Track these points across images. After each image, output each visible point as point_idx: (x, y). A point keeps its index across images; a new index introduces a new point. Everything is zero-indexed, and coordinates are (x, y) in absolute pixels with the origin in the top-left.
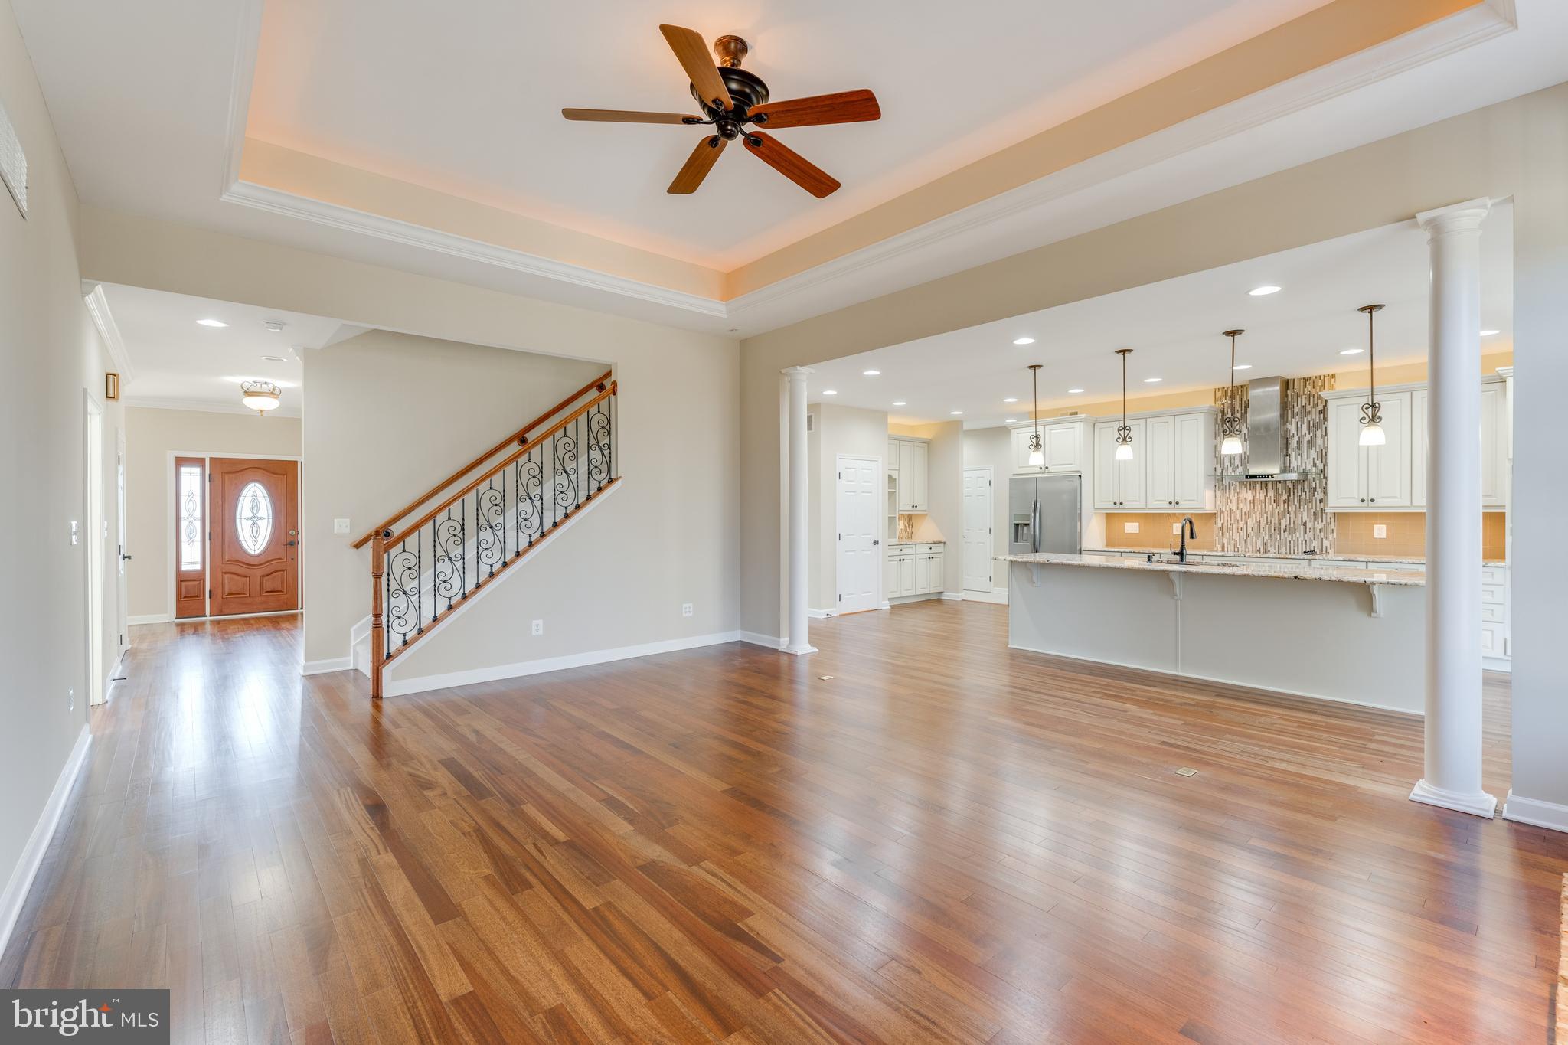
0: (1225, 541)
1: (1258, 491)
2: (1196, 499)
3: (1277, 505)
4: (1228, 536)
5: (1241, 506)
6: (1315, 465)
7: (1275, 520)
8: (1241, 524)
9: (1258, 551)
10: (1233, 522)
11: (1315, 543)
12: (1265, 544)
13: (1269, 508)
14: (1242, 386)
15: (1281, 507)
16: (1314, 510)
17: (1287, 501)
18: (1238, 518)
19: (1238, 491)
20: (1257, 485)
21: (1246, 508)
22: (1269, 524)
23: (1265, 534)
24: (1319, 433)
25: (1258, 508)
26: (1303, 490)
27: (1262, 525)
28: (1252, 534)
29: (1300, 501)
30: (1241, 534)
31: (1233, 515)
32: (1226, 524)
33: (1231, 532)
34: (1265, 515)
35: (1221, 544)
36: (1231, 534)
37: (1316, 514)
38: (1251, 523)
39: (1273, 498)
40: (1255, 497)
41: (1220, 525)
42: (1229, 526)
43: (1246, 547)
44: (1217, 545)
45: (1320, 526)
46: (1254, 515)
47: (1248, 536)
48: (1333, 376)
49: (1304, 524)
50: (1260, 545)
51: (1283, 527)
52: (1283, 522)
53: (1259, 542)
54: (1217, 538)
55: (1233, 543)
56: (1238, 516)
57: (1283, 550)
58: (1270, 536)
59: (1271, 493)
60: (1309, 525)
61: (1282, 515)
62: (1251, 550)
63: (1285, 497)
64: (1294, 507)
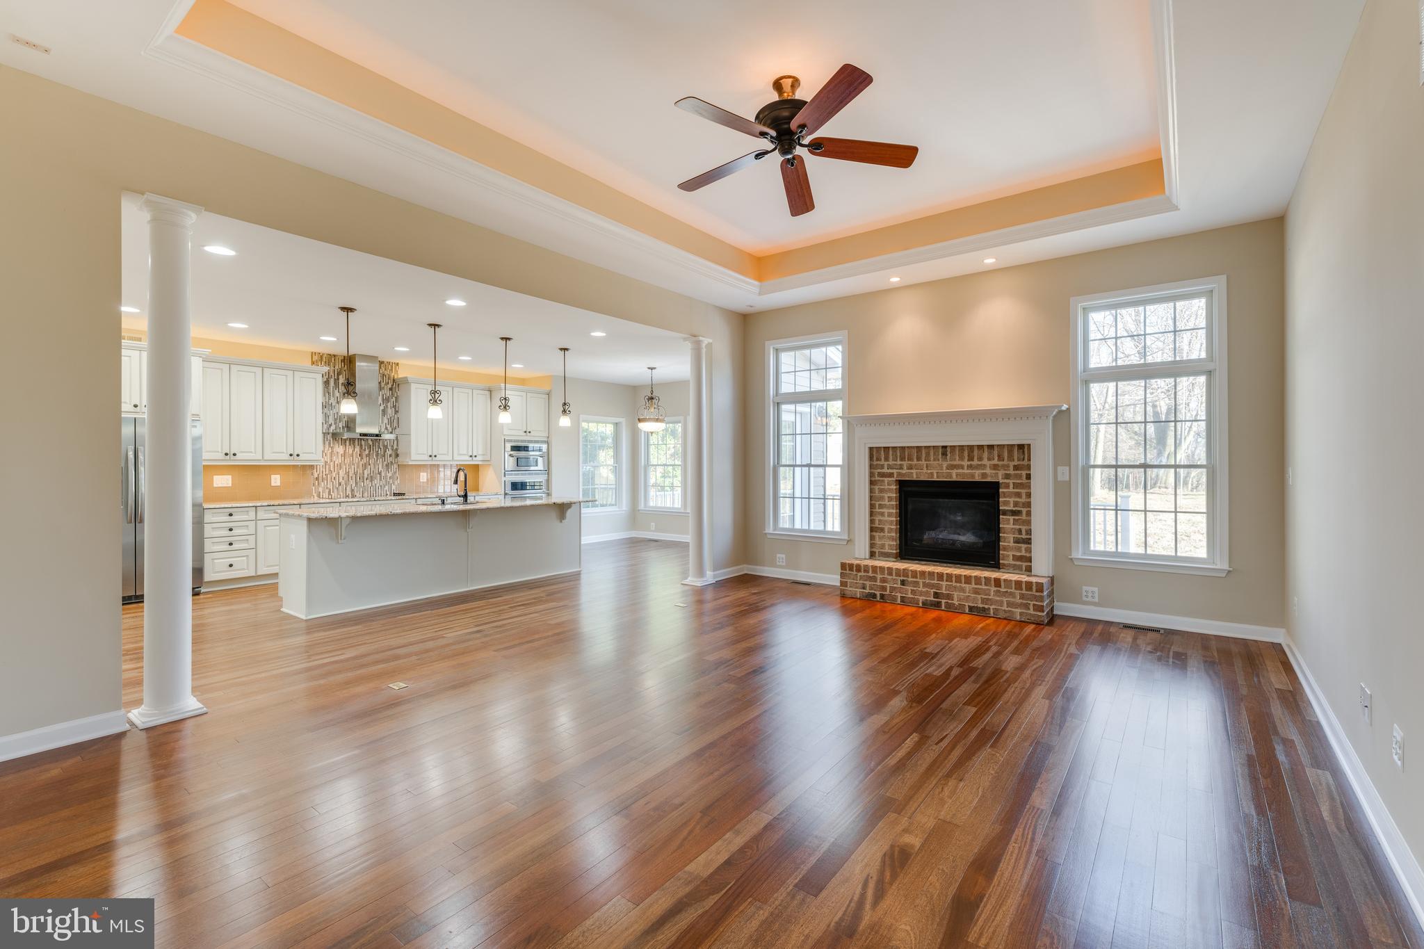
0: (321, 490)
1: (347, 447)
2: (314, 451)
3: (362, 458)
4: (323, 486)
5: (334, 458)
6: (386, 428)
7: (360, 471)
8: (334, 474)
9: (347, 496)
10: (327, 472)
11: (387, 488)
12: (353, 490)
13: (356, 460)
14: (335, 356)
15: (365, 460)
16: (386, 463)
17: (368, 455)
18: (332, 469)
19: (331, 445)
21: (338, 460)
22: (356, 474)
23: (352, 482)
24: (389, 404)
25: (347, 461)
26: (379, 447)
27: (350, 476)
28: (343, 483)
29: (377, 455)
30: (334, 483)
31: (327, 467)
34: (353, 467)
35: (317, 492)
36: (326, 484)
37: (387, 465)
38: (342, 473)
39: (358, 452)
40: (345, 451)
41: (316, 476)
42: (324, 476)
43: (338, 494)
44: (314, 494)
45: (390, 475)
46: (344, 467)
47: (340, 484)
48: (398, 364)
49: (380, 473)
50: (349, 492)
51: (366, 476)
52: (365, 472)
53: (348, 488)
54: (314, 487)
55: (327, 490)
56: (331, 467)
57: (366, 494)
58: (356, 483)
59: (357, 449)
60: (383, 474)
61: (365, 466)
62: (342, 496)
63: (367, 452)
64: (373, 459)
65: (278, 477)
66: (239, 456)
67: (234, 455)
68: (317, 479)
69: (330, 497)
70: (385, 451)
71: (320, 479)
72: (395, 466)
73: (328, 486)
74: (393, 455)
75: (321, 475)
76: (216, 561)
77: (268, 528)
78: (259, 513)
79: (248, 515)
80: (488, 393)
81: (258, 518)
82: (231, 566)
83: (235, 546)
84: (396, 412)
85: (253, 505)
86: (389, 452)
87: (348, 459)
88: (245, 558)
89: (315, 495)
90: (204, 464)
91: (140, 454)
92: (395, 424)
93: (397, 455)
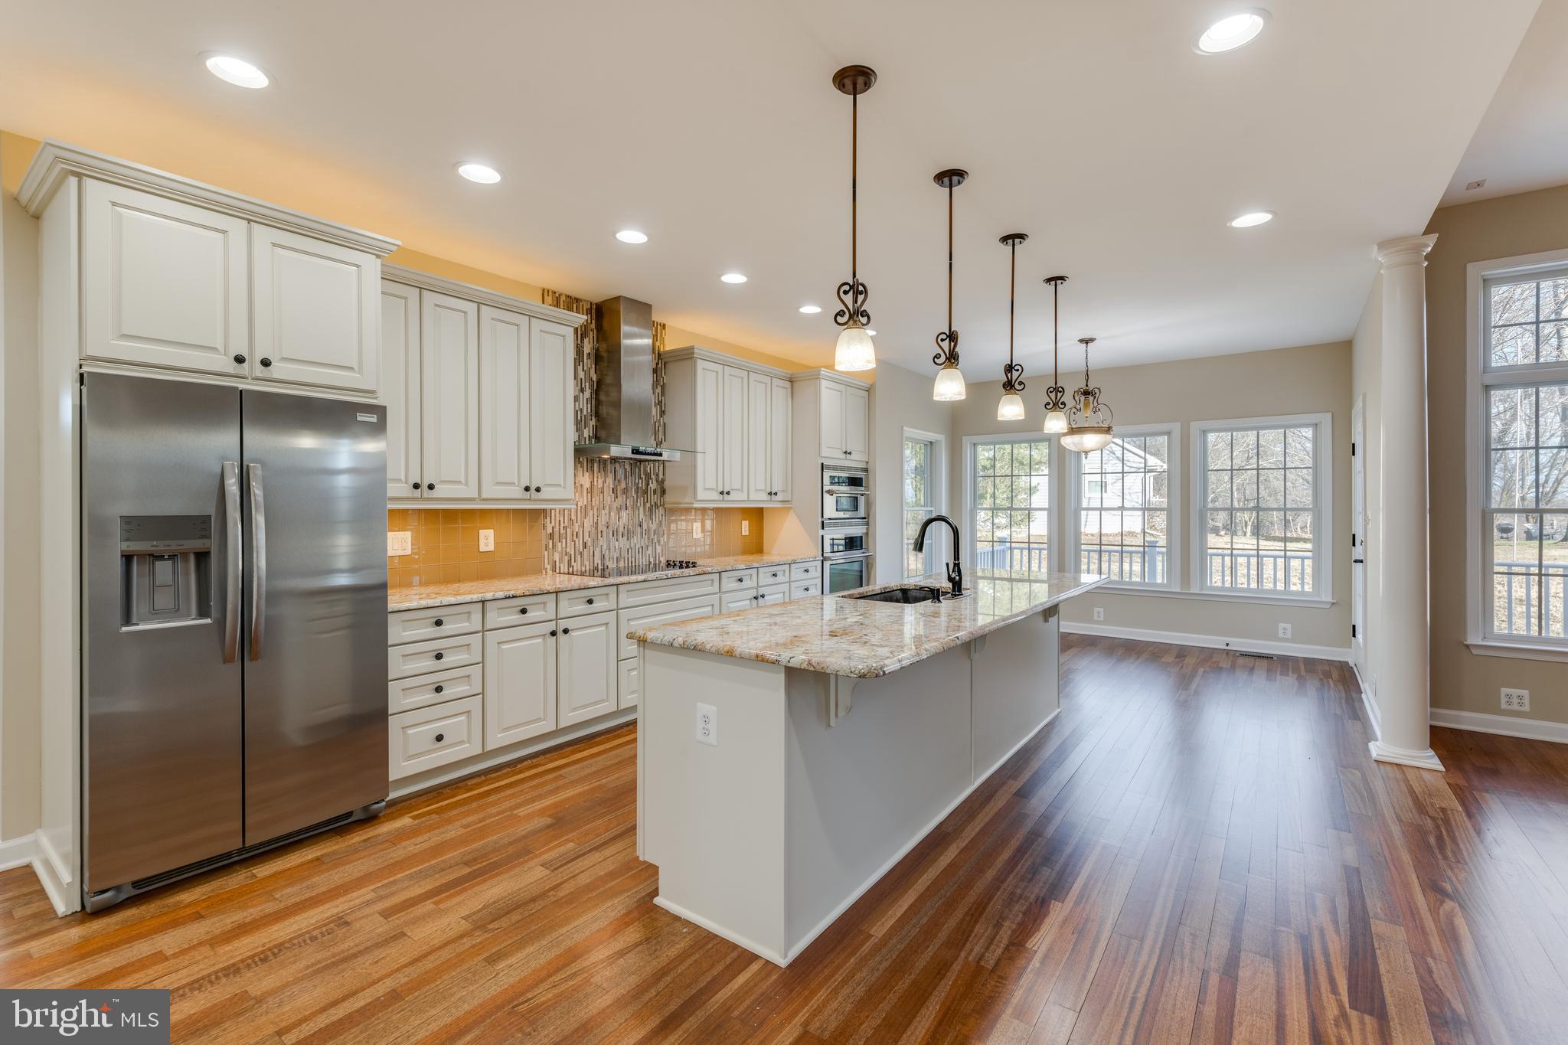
0: (557, 557)
1: (595, 474)
3: (616, 498)
4: (560, 549)
8: (576, 527)
10: (566, 524)
11: (650, 551)
13: (607, 501)
15: (620, 501)
16: (648, 505)
17: (625, 491)
18: (573, 517)
19: (581, 471)
20: (595, 465)
21: (582, 501)
22: (607, 526)
23: (603, 542)
25: (596, 501)
26: (640, 478)
27: (600, 530)
28: (589, 543)
29: (637, 492)
30: (577, 543)
32: (557, 527)
33: (564, 541)
34: (604, 512)
35: (551, 562)
36: (564, 545)
37: (650, 509)
38: (588, 524)
39: (611, 486)
40: (592, 482)
41: (549, 530)
42: (562, 531)
43: (582, 564)
44: (546, 565)
45: (653, 527)
46: (592, 513)
47: (585, 546)
48: (664, 328)
49: (641, 525)
50: (597, 560)
51: (621, 530)
52: (621, 521)
53: (597, 553)
54: (546, 553)
55: (566, 558)
56: (573, 514)
57: (620, 565)
59: (610, 480)
60: (645, 527)
61: (620, 512)
64: (632, 499)
65: (490, 533)
66: (440, 491)
67: (431, 487)
68: (551, 536)
69: (571, 569)
70: (648, 484)
71: (556, 536)
72: (661, 510)
73: (568, 550)
74: (659, 491)
75: (557, 529)
76: (410, 731)
77: (504, 647)
78: (489, 615)
79: (469, 619)
80: (788, 384)
81: (488, 626)
82: (439, 738)
83: (448, 693)
84: (663, 413)
85: (475, 597)
86: (653, 486)
87: (597, 498)
88: (463, 718)
89: (548, 567)
90: (391, 506)
91: (253, 483)
92: (661, 436)
93: (663, 492)
